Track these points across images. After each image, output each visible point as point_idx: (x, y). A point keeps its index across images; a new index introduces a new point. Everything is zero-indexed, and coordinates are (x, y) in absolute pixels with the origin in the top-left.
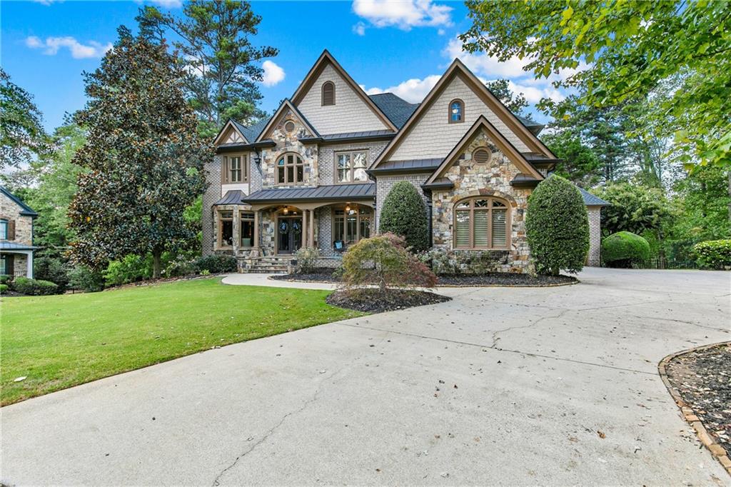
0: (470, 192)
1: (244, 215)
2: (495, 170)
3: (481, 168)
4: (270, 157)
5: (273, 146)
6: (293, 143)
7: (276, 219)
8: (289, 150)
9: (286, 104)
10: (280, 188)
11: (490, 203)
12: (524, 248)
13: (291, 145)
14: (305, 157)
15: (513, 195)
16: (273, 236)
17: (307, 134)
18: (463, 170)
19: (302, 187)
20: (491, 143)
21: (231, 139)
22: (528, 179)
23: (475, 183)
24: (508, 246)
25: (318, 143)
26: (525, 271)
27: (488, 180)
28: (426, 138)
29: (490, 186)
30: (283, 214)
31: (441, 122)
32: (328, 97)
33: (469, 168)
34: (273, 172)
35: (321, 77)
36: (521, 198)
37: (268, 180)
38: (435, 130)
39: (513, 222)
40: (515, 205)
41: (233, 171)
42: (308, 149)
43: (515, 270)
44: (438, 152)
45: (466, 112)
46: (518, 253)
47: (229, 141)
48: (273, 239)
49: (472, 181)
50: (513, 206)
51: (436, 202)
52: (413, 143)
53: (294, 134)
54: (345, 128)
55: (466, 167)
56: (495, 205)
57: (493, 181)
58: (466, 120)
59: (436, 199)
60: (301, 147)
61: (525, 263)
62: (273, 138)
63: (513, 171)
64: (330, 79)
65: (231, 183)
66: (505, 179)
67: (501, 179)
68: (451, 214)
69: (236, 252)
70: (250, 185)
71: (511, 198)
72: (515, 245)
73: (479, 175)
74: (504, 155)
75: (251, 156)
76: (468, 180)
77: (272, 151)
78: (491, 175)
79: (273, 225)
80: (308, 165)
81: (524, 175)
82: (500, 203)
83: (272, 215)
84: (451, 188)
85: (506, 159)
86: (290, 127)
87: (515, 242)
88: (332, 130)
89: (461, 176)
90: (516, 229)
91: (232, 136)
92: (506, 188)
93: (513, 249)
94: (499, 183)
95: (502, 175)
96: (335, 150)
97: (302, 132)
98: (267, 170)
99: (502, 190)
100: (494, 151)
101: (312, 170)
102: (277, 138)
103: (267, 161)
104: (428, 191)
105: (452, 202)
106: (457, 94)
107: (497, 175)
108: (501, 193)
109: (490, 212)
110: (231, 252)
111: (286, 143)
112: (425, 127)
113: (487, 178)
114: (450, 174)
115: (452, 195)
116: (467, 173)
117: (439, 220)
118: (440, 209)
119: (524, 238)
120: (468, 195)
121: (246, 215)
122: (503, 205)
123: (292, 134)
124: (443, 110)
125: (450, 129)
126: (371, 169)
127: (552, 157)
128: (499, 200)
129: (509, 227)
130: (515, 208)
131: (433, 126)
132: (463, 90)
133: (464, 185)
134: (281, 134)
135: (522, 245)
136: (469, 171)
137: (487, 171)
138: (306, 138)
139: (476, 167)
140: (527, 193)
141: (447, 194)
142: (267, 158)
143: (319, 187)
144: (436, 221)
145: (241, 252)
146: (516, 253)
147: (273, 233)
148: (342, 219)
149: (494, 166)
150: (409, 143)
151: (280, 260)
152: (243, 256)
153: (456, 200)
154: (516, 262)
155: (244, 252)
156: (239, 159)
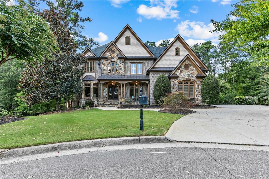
0: (183, 79)
1: (94, 85)
2: (191, 72)
3: (186, 71)
4: (105, 63)
5: (106, 59)
6: (114, 58)
7: (108, 87)
8: (113, 61)
9: (112, 43)
10: (109, 75)
11: (189, 83)
12: (199, 97)
13: (114, 59)
14: (119, 64)
15: (196, 80)
16: (107, 93)
17: (120, 55)
18: (181, 72)
19: (119, 75)
20: (190, 63)
21: (88, 55)
22: (201, 75)
23: (185, 76)
24: (195, 97)
25: (124, 59)
26: (200, 105)
27: (189, 75)
28: (167, 60)
29: (189, 77)
30: (111, 85)
31: (173, 55)
32: (128, 42)
33: (183, 71)
34: (106, 69)
35: (125, 34)
36: (199, 81)
37: (104, 72)
38: (170, 57)
39: (196, 89)
40: (197, 84)
41: (88, 68)
42: (120, 61)
43: (197, 104)
44: (171, 65)
45: (180, 52)
46: (198, 99)
47: (86, 55)
48: (106, 94)
49: (184, 75)
50: (196, 84)
51: (172, 82)
52: (163, 61)
53: (115, 55)
54: (134, 54)
55: (182, 71)
56: (190, 83)
57: (190, 75)
58: (180, 55)
59: (172, 81)
60: (118, 60)
61: (200, 102)
62: (106, 56)
63: (196, 72)
64: (128, 35)
65: (87, 72)
66: (194, 75)
67: (193, 75)
68: (177, 86)
69: (92, 99)
70: (96, 73)
71: (196, 81)
72: (197, 96)
73: (186, 74)
74: (194, 67)
75: (96, 62)
76: (182, 75)
77: (106, 60)
78: (190, 74)
79: (106, 89)
80: (121, 67)
81: (200, 74)
82: (192, 83)
83: (106, 85)
84: (177, 77)
85: (194, 69)
86: (113, 52)
87: (197, 95)
88: (129, 54)
89: (180, 73)
90: (197, 91)
91: (88, 53)
92: (194, 78)
93: (196, 97)
94: (192, 76)
95: (193, 74)
96: (131, 62)
97: (118, 54)
98: (104, 68)
99: (193, 79)
100: (191, 66)
101: (122, 69)
102: (108, 56)
103: (104, 64)
104: (170, 78)
105: (177, 82)
106: (178, 46)
107: (191, 74)
108: (193, 80)
109: (189, 86)
110: (90, 99)
111: (112, 58)
112: (167, 56)
113: (188, 75)
114: (177, 73)
115: (177, 80)
116: (182, 73)
117: (173, 88)
118: (174, 84)
119: (199, 94)
120: (182, 80)
121: (95, 85)
122: (193, 84)
123: (114, 55)
124: (173, 51)
125: (175, 57)
126: (149, 70)
127: (207, 69)
128: (192, 82)
129: (195, 91)
130: (197, 85)
131: (170, 56)
132: (180, 45)
133: (181, 77)
134: (109, 54)
135: (199, 96)
136: (183, 72)
137: (188, 72)
138: (120, 57)
139: (185, 71)
140: (201, 80)
141: (176, 79)
142: (103, 63)
143: (125, 75)
144: (172, 88)
145: (94, 99)
146: (197, 99)
147: (106, 92)
148: (133, 87)
149: (191, 71)
150: (162, 61)
151: (112, 102)
152: (94, 101)
153: (179, 81)
154: (197, 102)
155: (95, 99)
156: (91, 63)
